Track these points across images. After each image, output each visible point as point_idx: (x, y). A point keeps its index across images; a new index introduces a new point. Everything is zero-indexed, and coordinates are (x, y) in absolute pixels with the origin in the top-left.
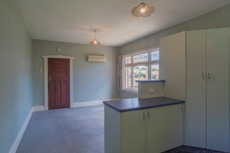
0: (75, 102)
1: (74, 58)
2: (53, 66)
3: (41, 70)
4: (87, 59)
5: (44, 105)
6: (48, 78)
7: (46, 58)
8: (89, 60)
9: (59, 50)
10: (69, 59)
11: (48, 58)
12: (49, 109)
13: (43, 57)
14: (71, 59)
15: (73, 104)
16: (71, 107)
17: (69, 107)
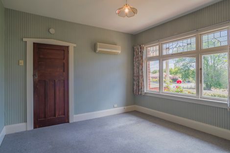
0: (76, 113)
1: (75, 45)
2: (42, 56)
3: (22, 62)
4: (94, 48)
5: (26, 121)
6: (34, 75)
7: (30, 42)
8: (99, 49)
9: (52, 31)
10: (68, 47)
11: (34, 43)
12: (35, 127)
13: (24, 40)
14: (72, 46)
15: (74, 117)
16: (71, 121)
17: (68, 122)
